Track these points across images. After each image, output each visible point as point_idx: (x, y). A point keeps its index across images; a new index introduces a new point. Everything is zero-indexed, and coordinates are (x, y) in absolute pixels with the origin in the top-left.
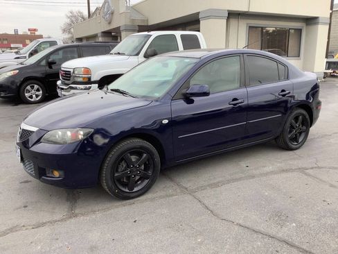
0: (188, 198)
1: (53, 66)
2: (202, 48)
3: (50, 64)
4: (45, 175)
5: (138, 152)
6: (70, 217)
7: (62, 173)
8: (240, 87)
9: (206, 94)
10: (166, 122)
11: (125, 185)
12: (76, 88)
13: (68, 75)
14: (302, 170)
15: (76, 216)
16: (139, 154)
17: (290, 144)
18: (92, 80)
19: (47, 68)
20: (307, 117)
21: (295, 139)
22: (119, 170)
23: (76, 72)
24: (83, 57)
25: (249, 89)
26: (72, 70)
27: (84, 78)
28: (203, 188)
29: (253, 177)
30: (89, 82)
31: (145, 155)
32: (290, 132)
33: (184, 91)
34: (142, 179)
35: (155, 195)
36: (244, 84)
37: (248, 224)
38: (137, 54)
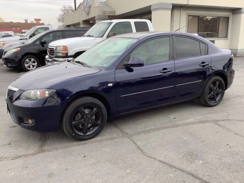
0: (126, 140)
1: (45, 45)
4: (23, 122)
5: (90, 106)
6: (39, 153)
7: (33, 120)
8: (170, 60)
9: (141, 65)
10: (110, 85)
11: (80, 130)
12: (57, 61)
13: (52, 51)
14: (215, 122)
15: (43, 151)
16: (91, 108)
17: (209, 102)
18: (69, 55)
19: (41, 46)
20: (223, 82)
21: (213, 99)
22: (76, 120)
23: (58, 50)
24: (66, 38)
25: (176, 62)
26: (55, 48)
27: (63, 53)
28: (139, 133)
29: (178, 126)
30: (66, 56)
31: (95, 109)
32: (210, 93)
34: (93, 126)
35: (103, 138)
36: (172, 57)
37: (167, 161)
38: (102, 36)
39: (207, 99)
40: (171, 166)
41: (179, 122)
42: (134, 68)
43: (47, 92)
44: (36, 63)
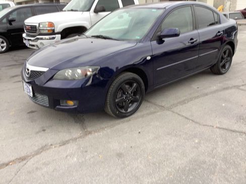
0: (168, 113)
1: (13, 23)
2: (136, 4)
3: (10, 22)
4: (59, 105)
7: (75, 102)
8: (193, 30)
9: (177, 35)
10: (149, 58)
11: (122, 107)
12: (42, 39)
14: (237, 87)
17: (221, 70)
18: (56, 31)
19: (8, 25)
20: (231, 50)
21: (224, 66)
22: (118, 97)
23: (41, 26)
24: (36, 15)
26: (37, 25)
27: (49, 30)
28: (176, 105)
29: (207, 94)
30: (53, 33)
31: (135, 84)
32: (221, 62)
33: (159, 34)
34: (132, 102)
36: (196, 27)
37: (224, 126)
38: (89, 10)
39: (220, 68)
40: (233, 131)
41: (206, 91)
42: (166, 39)
43: (91, 70)
44: (5, 44)
